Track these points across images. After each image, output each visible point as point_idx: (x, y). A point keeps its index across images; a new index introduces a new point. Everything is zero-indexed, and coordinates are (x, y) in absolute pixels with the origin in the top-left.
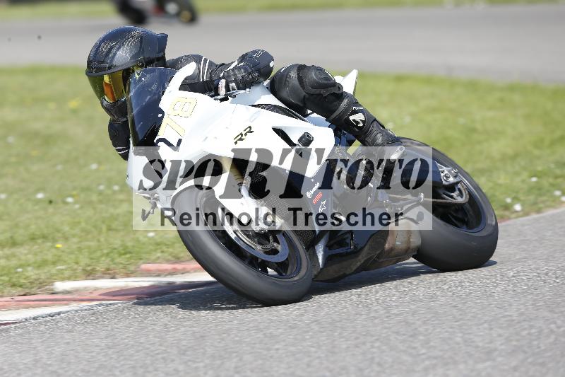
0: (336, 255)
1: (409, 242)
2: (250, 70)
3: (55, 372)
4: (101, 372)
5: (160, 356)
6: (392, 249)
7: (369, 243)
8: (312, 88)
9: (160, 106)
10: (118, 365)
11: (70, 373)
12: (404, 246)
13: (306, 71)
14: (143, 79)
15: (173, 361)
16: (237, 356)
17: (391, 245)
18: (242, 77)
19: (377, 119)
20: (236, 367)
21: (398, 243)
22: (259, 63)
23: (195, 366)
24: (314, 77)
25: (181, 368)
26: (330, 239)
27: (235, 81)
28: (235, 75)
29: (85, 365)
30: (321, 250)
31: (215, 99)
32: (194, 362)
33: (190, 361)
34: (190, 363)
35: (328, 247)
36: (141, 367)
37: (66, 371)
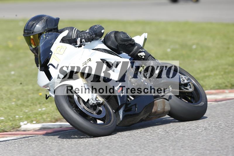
0: (128, 115)
1: (164, 109)
2: (91, 34)
3: (108, 146)
4: (126, 146)
5: (150, 141)
6: (156, 112)
7: (144, 109)
8: (121, 41)
9: (51, 49)
10: (133, 144)
11: (113, 147)
12: (162, 111)
13: (118, 34)
14: (47, 38)
15: (156, 142)
16: (182, 141)
17: (155, 110)
18: (88, 37)
19: (152, 55)
20: (182, 146)
21: (159, 109)
22: (97, 31)
23: (165, 145)
24: (122, 37)
25: (159, 145)
26: (126, 108)
27: (84, 38)
28: (84, 36)
29: (120, 144)
30: (122, 112)
31: (75, 47)
32: (165, 143)
33: (163, 142)
34: (163, 144)
35: (125, 111)
36: (143, 145)
37: (112, 146)
